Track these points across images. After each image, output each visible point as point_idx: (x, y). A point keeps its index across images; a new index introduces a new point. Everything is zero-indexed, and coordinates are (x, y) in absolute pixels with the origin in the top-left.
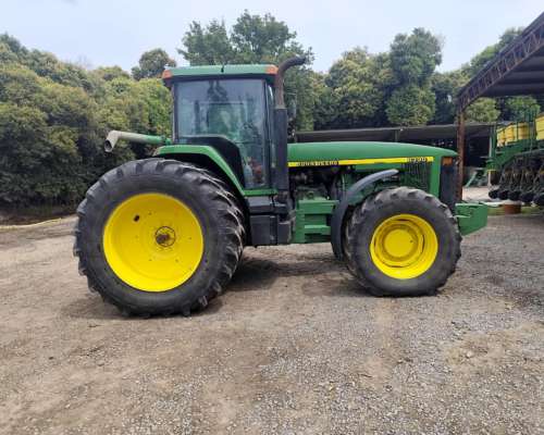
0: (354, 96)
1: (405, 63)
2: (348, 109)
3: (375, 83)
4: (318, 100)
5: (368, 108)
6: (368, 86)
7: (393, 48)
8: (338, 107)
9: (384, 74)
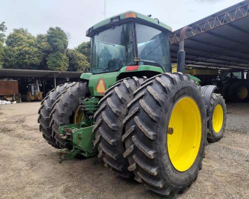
0: (27, 52)
1: (56, 42)
2: (24, 59)
3: (39, 48)
4: (3, 52)
5: (37, 60)
6: (36, 49)
7: (49, 33)
8: (17, 58)
9: (45, 45)
